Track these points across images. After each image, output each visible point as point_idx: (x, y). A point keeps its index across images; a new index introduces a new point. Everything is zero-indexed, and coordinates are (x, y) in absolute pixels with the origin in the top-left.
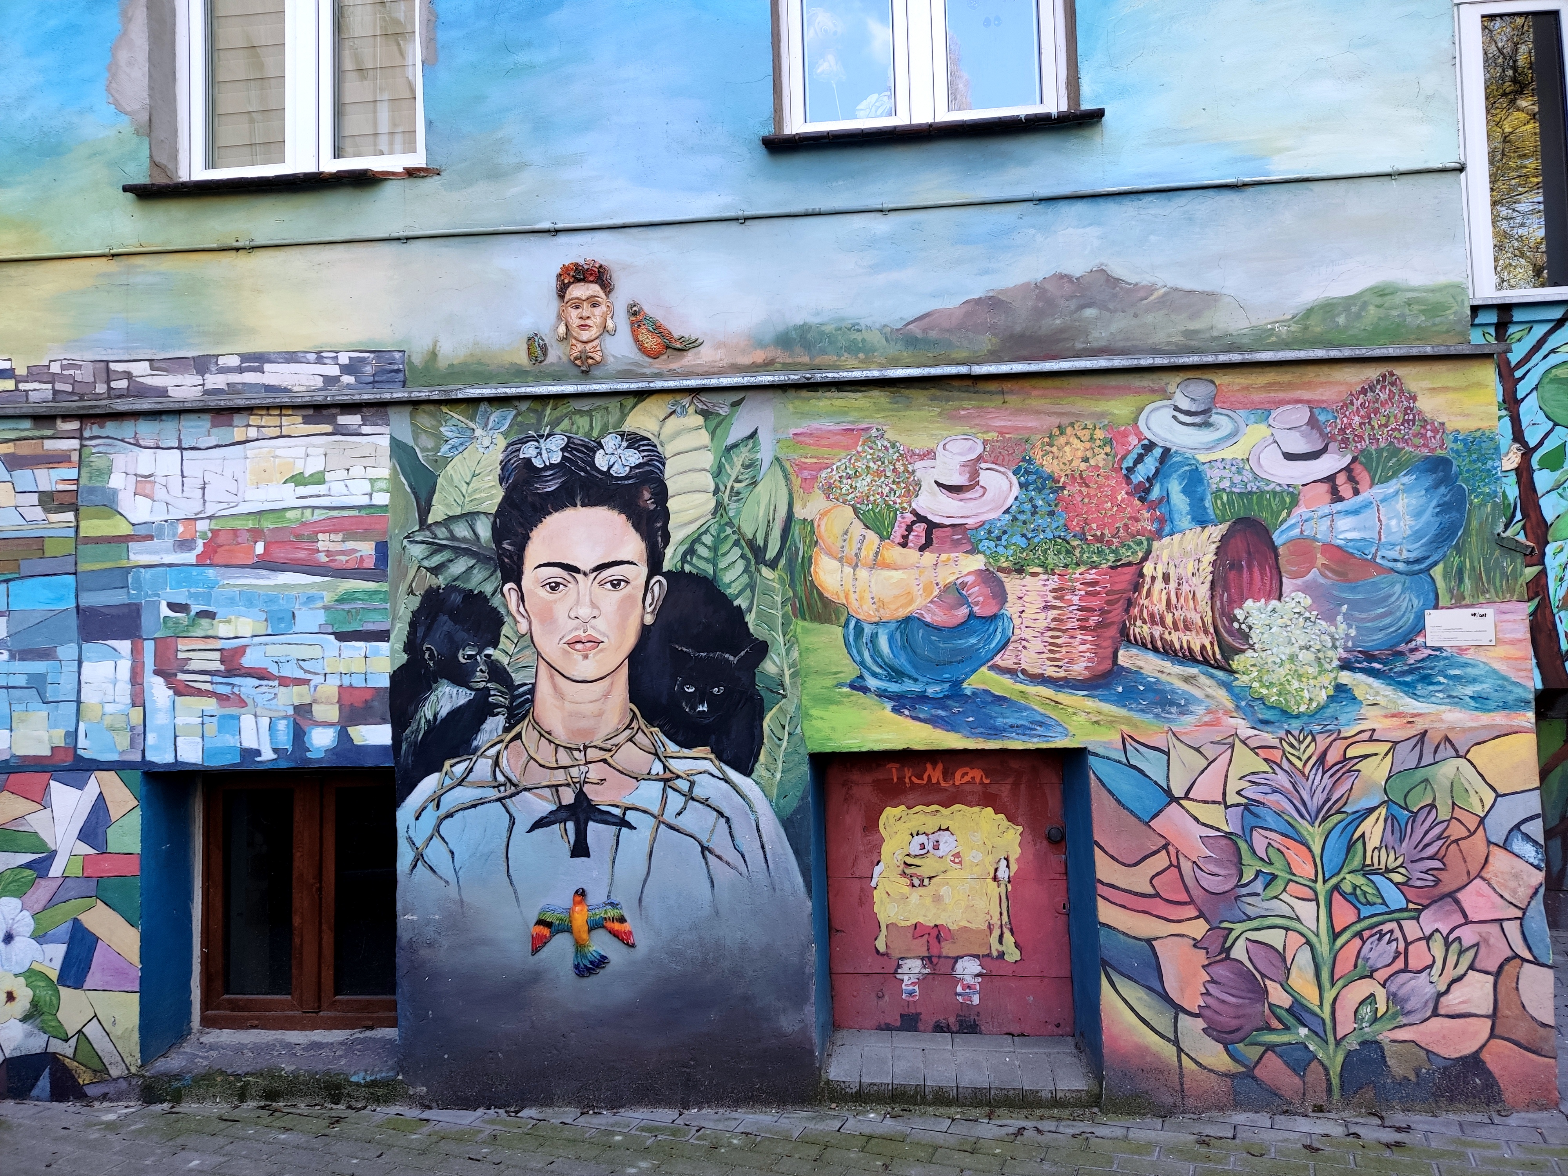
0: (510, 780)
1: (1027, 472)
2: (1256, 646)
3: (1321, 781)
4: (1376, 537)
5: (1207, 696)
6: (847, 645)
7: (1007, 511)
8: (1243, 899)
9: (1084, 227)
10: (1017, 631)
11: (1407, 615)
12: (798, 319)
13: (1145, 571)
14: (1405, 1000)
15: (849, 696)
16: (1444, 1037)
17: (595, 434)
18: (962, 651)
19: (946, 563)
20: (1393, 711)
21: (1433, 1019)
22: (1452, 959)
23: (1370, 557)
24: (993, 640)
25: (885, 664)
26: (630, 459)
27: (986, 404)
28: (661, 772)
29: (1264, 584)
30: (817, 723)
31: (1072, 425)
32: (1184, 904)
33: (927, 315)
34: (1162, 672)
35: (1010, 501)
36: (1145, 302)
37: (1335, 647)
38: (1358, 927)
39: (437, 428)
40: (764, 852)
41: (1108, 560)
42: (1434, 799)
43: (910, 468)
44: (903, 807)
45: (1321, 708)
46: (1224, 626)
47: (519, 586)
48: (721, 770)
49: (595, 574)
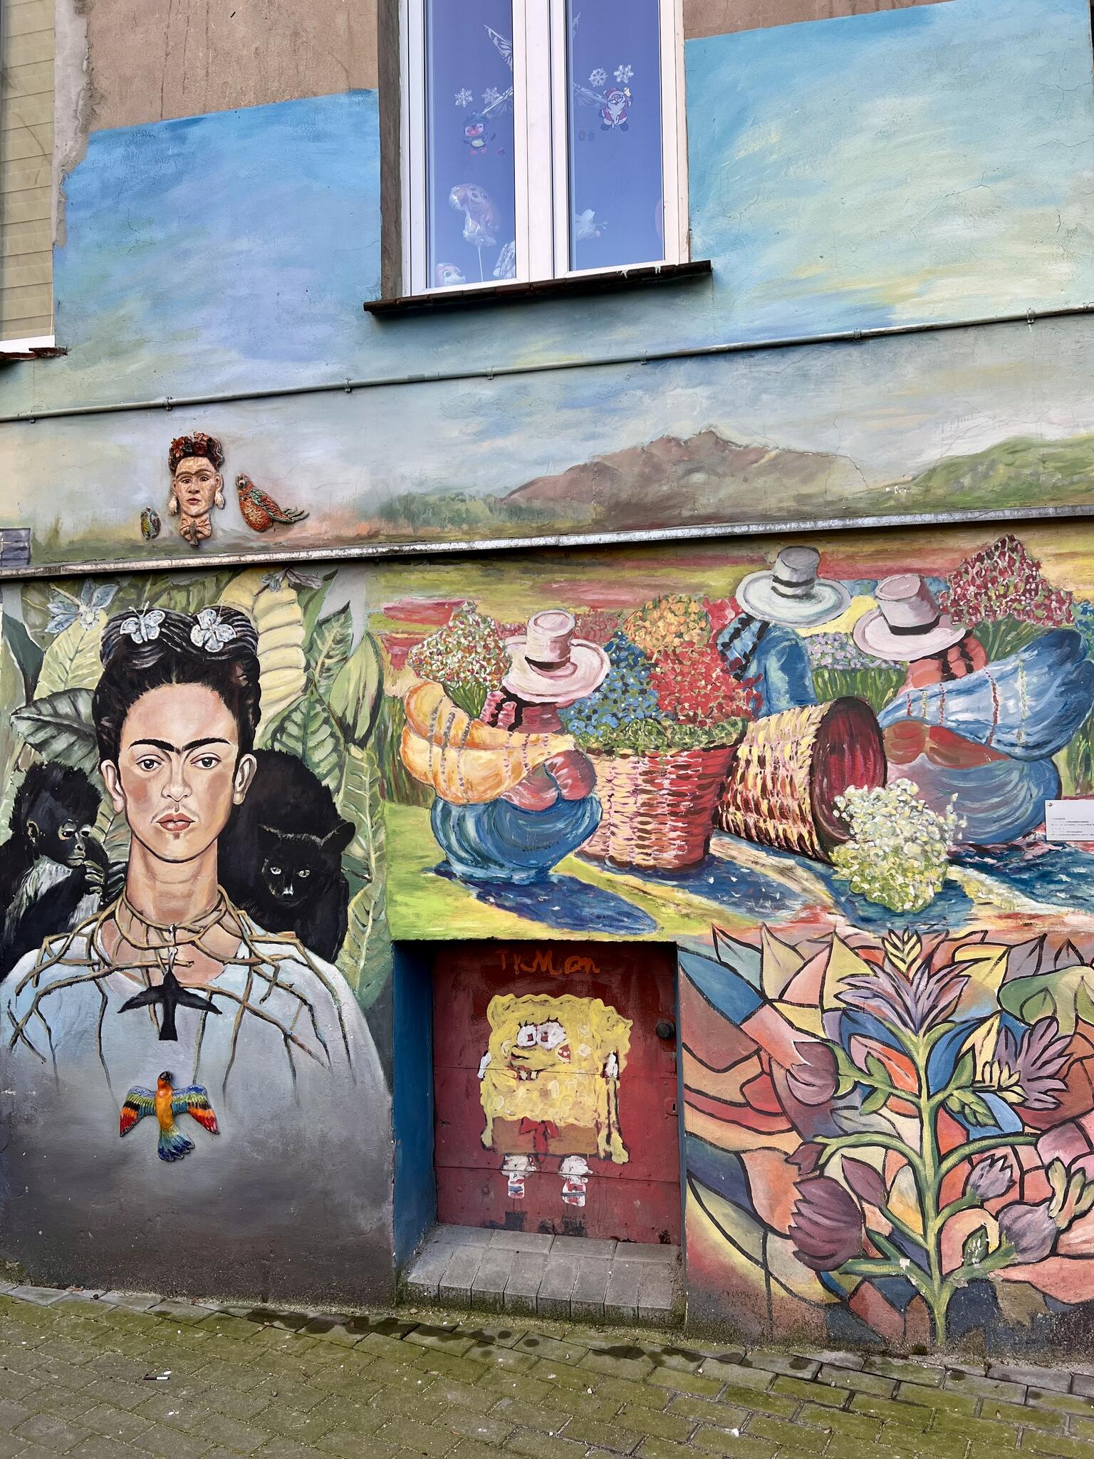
0: (104, 960)
1: (619, 648)
2: (858, 837)
3: (926, 986)
4: (991, 718)
5: (805, 890)
6: (434, 828)
7: (597, 690)
8: (839, 1112)
9: (692, 387)
10: (605, 816)
11: (1025, 806)
12: (402, 490)
13: (739, 753)
14: (1021, 1235)
15: (433, 881)
16: (1063, 1279)
17: (192, 609)
18: (548, 836)
19: (535, 743)
20: (1008, 912)
21: (1051, 1258)
22: (1074, 1192)
23: (984, 741)
24: (581, 824)
25: (472, 848)
26: (225, 634)
27: (578, 577)
28: (247, 956)
29: (867, 769)
30: (402, 910)
31: (666, 597)
32: (776, 1115)
33: (531, 483)
34: (756, 863)
35: (601, 678)
36: (755, 465)
37: (943, 839)
38: (967, 1150)
39: (44, 605)
40: (346, 1042)
41: (700, 742)
42: (1055, 1011)
43: (501, 645)
44: (511, 996)
45: (928, 906)
46: (824, 815)
47: (116, 763)
48: (304, 955)
49: (187, 752)
